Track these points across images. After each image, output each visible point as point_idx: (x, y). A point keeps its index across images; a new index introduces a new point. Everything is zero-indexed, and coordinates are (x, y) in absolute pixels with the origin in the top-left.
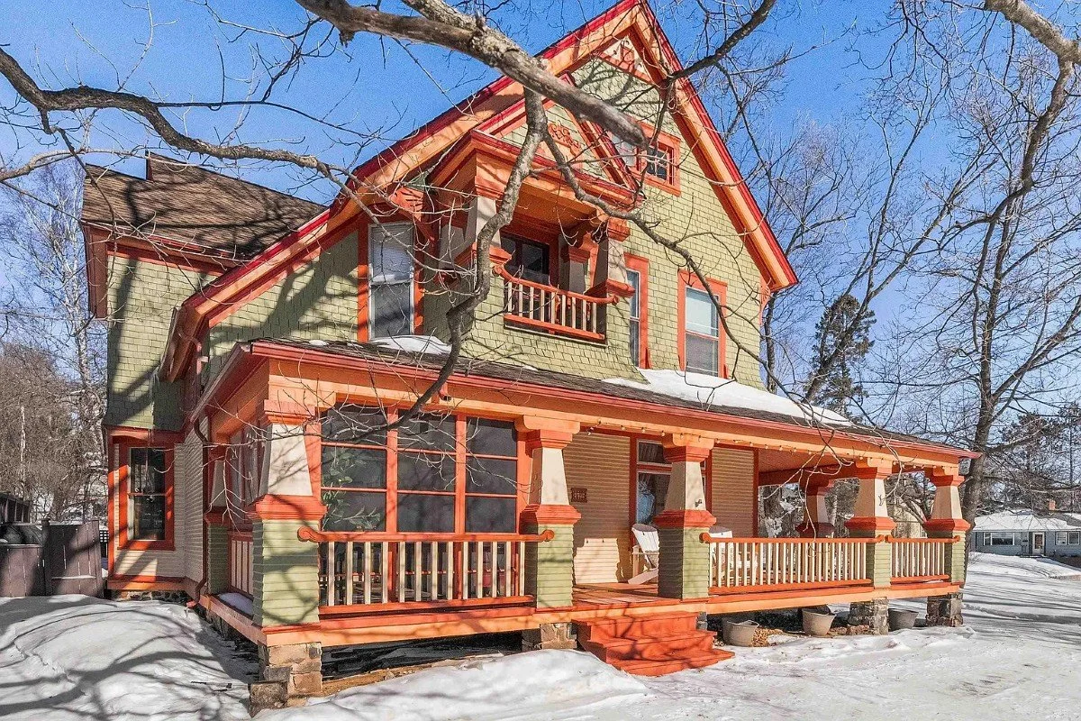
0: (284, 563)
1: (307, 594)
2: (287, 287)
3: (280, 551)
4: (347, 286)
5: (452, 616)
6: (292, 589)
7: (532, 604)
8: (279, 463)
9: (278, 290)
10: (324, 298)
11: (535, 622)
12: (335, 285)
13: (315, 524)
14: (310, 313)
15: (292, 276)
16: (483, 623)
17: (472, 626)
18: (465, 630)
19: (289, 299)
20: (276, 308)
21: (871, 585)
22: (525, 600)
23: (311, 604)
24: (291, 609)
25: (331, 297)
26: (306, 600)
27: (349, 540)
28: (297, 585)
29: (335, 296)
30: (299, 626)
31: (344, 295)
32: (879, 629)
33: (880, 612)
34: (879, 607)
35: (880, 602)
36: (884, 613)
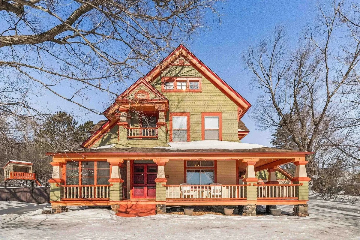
0: (54, 190)
1: (57, 196)
2: (103, 138)
3: (53, 188)
4: (116, 136)
5: (88, 201)
6: (55, 195)
7: (109, 200)
8: (54, 173)
9: (101, 139)
10: (111, 139)
11: (110, 204)
12: (113, 136)
13: (59, 184)
14: (108, 143)
15: (104, 136)
16: (96, 203)
17: (93, 204)
18: (92, 205)
19: (103, 140)
20: (101, 143)
21: (246, 200)
22: (108, 199)
23: (58, 198)
24: (55, 198)
25: (112, 138)
26: (57, 197)
27: (68, 186)
28: (56, 194)
29: (113, 138)
30: (56, 202)
31: (115, 138)
32: (250, 214)
33: (251, 209)
34: (251, 207)
35: (251, 206)
36: (254, 209)
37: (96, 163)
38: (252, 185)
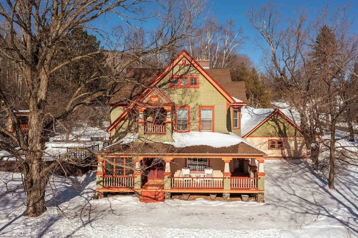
7: (134, 188)
13: (102, 175)
21: (223, 189)
32: (226, 200)
33: (226, 196)
34: (226, 195)
35: (227, 193)
36: (228, 196)
37: (125, 159)
38: (227, 178)
